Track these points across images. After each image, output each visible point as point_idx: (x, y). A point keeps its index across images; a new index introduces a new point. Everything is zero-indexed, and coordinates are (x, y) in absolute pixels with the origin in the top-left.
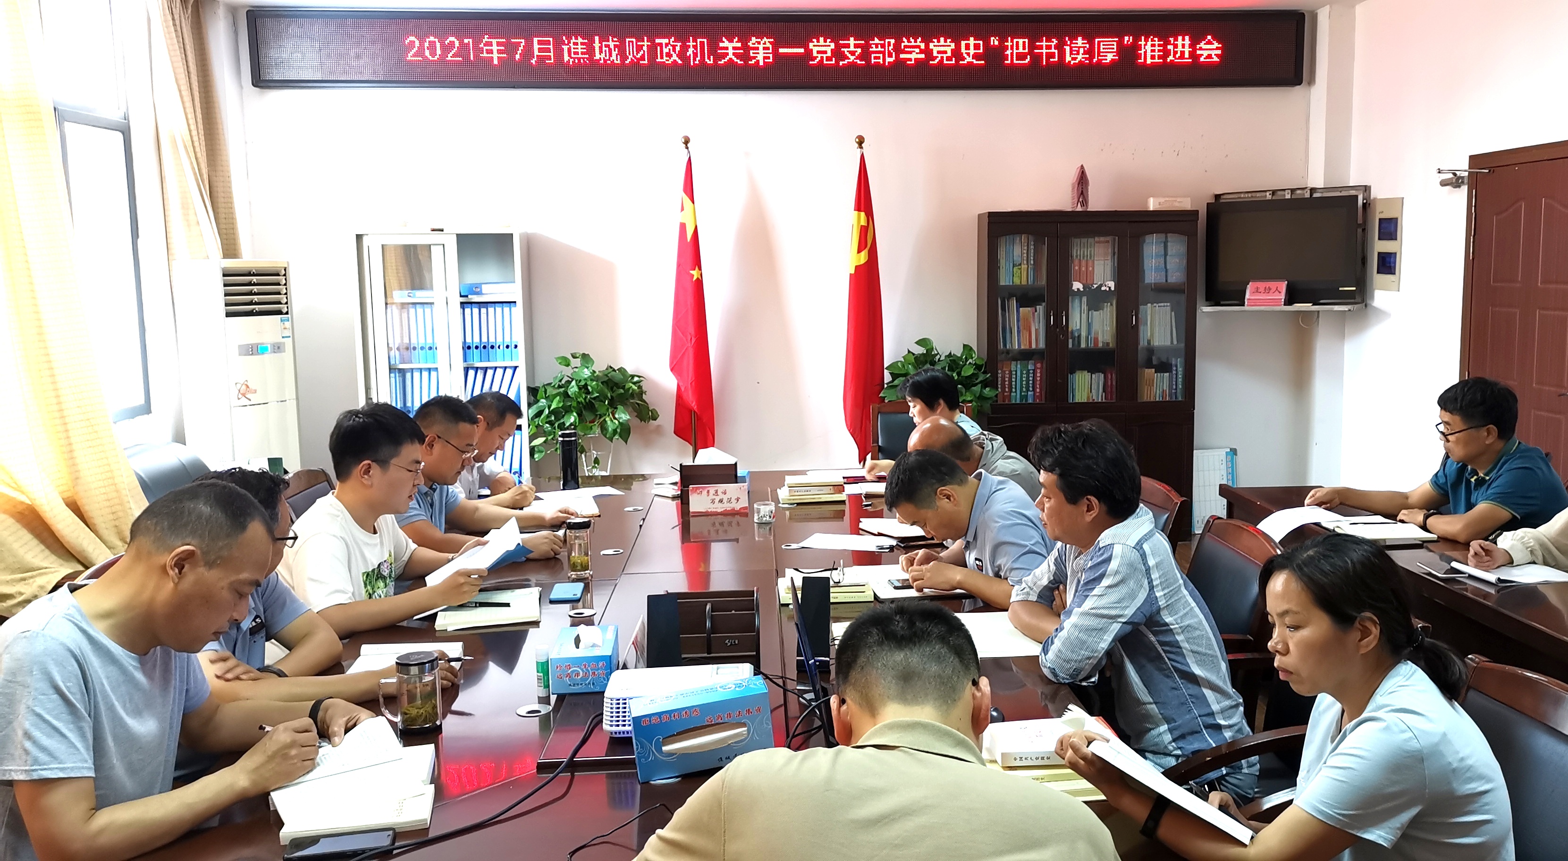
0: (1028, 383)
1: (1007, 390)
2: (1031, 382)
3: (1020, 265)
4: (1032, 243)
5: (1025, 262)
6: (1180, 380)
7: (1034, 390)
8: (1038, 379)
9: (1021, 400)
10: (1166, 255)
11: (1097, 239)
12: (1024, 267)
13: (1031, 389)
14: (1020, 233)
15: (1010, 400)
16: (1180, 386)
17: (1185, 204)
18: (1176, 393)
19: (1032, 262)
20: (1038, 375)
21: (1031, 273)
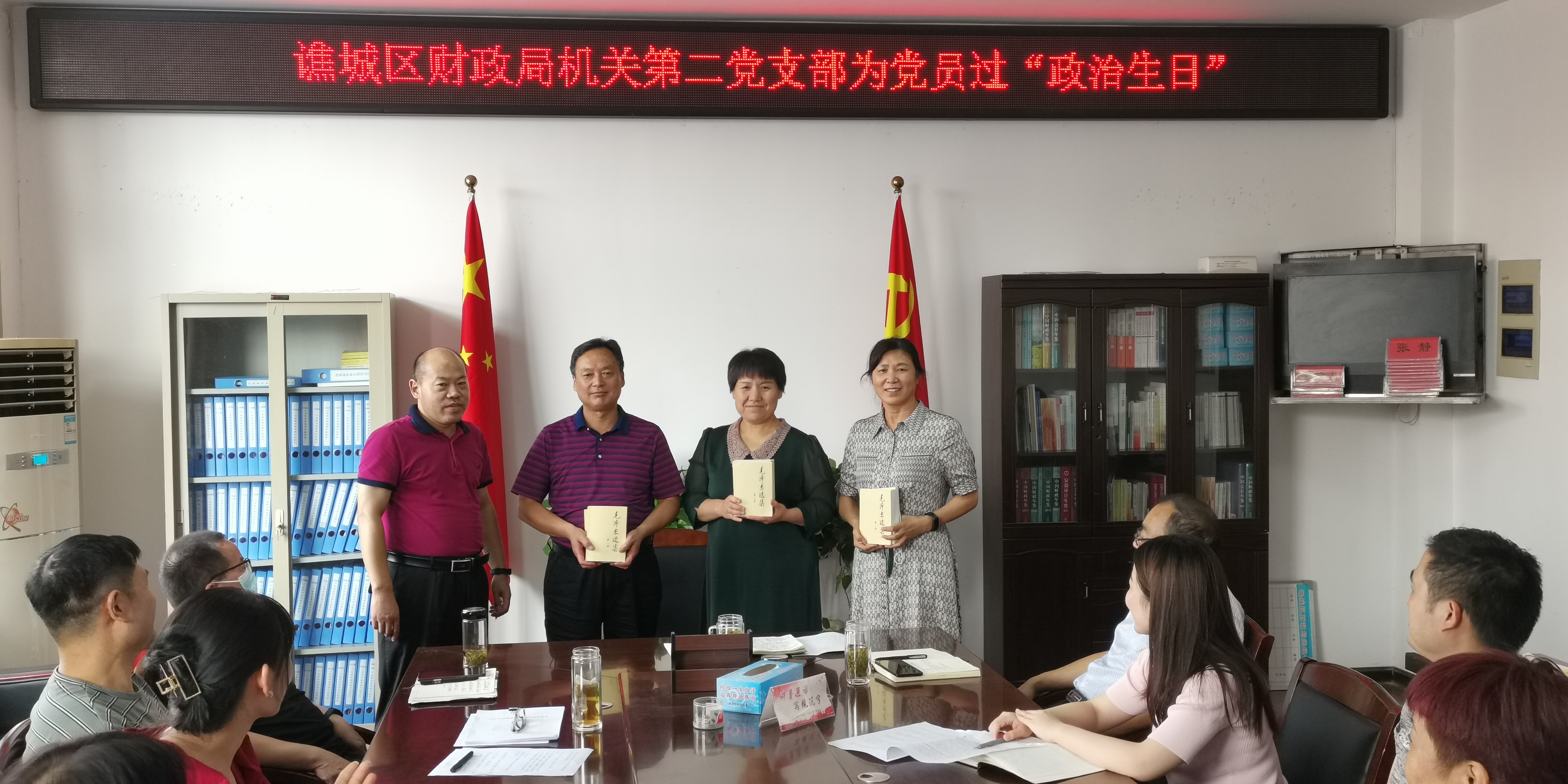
0: (1052, 498)
1: (1026, 505)
2: (1056, 495)
3: (1041, 342)
4: (1056, 315)
5: (1047, 339)
6: (1250, 491)
7: (1060, 505)
8: (1066, 491)
9: (1044, 519)
10: (1225, 331)
11: (1138, 310)
12: (1045, 345)
13: (1056, 504)
14: (1039, 301)
15: (1029, 519)
16: (1250, 500)
17: (1250, 267)
18: (1245, 508)
19: (1056, 339)
20: (1066, 486)
21: (1055, 354)
